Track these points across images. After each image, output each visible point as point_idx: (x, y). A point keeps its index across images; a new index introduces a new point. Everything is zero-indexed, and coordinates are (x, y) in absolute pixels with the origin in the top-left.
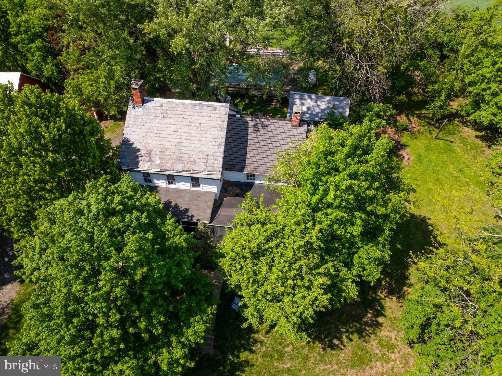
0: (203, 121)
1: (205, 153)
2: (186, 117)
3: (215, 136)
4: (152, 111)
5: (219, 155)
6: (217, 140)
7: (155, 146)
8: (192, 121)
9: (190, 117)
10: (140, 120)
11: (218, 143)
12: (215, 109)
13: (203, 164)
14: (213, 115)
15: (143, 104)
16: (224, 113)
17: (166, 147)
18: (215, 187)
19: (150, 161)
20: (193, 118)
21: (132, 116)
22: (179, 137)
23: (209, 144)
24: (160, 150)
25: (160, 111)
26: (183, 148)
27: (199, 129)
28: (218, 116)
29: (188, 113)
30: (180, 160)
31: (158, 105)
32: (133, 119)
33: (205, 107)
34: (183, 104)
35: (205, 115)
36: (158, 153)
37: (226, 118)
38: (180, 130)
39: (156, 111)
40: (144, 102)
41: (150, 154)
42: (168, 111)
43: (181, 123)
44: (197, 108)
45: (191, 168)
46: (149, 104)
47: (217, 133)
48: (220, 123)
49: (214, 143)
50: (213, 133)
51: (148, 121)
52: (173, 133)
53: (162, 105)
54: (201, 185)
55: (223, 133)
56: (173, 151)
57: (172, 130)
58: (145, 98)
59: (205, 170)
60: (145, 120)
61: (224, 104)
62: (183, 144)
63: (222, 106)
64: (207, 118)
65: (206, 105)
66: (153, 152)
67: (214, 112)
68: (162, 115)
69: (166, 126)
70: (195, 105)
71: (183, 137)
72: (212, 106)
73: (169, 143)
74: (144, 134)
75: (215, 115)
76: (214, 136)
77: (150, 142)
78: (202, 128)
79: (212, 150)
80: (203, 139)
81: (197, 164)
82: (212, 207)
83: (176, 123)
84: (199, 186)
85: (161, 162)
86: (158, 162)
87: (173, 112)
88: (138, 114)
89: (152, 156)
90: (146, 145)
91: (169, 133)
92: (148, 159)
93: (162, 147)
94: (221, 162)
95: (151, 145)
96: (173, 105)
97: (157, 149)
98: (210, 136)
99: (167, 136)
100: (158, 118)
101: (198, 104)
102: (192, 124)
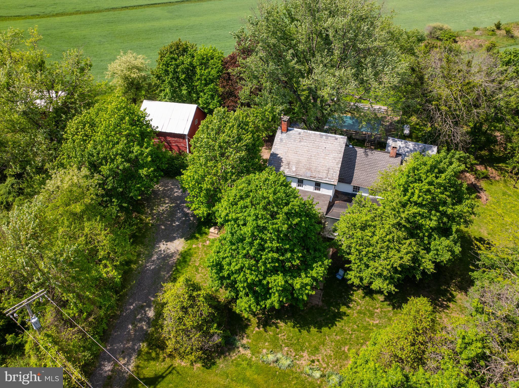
0: (328, 146)
1: (328, 167)
2: (316, 142)
3: (336, 157)
4: (293, 136)
5: (337, 169)
6: (336, 159)
7: (293, 159)
8: (320, 145)
9: (318, 143)
10: (284, 141)
11: (337, 161)
12: (336, 139)
13: (325, 174)
14: (334, 143)
15: (287, 131)
16: (343, 142)
17: (300, 160)
18: (332, 191)
19: (288, 168)
20: (321, 143)
21: (279, 139)
22: (310, 155)
23: (331, 161)
24: (296, 162)
25: (299, 137)
26: (312, 162)
27: (324, 151)
28: (338, 144)
29: (318, 140)
30: (309, 170)
31: (298, 133)
32: (279, 141)
33: (329, 138)
34: (315, 134)
35: (329, 142)
36: (294, 163)
37: (344, 146)
38: (311, 150)
39: (296, 137)
40: (288, 130)
41: (289, 164)
42: (304, 138)
43: (312, 146)
44: (324, 137)
45: (317, 176)
46: (291, 132)
47: (337, 154)
48: (340, 148)
49: (334, 161)
50: (334, 154)
51: (290, 142)
52: (306, 152)
53: (300, 134)
54: (321, 189)
55: (341, 155)
56: (305, 163)
57: (305, 150)
58: (289, 128)
59: (326, 178)
60: (287, 142)
61: (343, 137)
62: (312, 160)
63: (342, 138)
64: (330, 145)
65: (330, 136)
66: (291, 163)
67: (336, 141)
68: (299, 140)
69: (302, 147)
70: (323, 135)
71: (312, 155)
72: (335, 137)
73: (303, 158)
74: (286, 151)
75: (336, 143)
76: (334, 157)
77: (289, 156)
78: (327, 151)
79: (332, 166)
80: (327, 158)
81: (321, 173)
82: (328, 205)
83: (309, 146)
84: (320, 190)
85: (296, 170)
86: (294, 169)
87: (307, 139)
88: (283, 137)
89: (290, 165)
90: (287, 158)
91: (303, 151)
92: (287, 167)
93: (297, 160)
94: (338, 174)
95: (290, 158)
96: (307, 134)
97: (294, 161)
98: (332, 156)
99: (302, 153)
100: (297, 142)
101: (325, 135)
102: (320, 147)
